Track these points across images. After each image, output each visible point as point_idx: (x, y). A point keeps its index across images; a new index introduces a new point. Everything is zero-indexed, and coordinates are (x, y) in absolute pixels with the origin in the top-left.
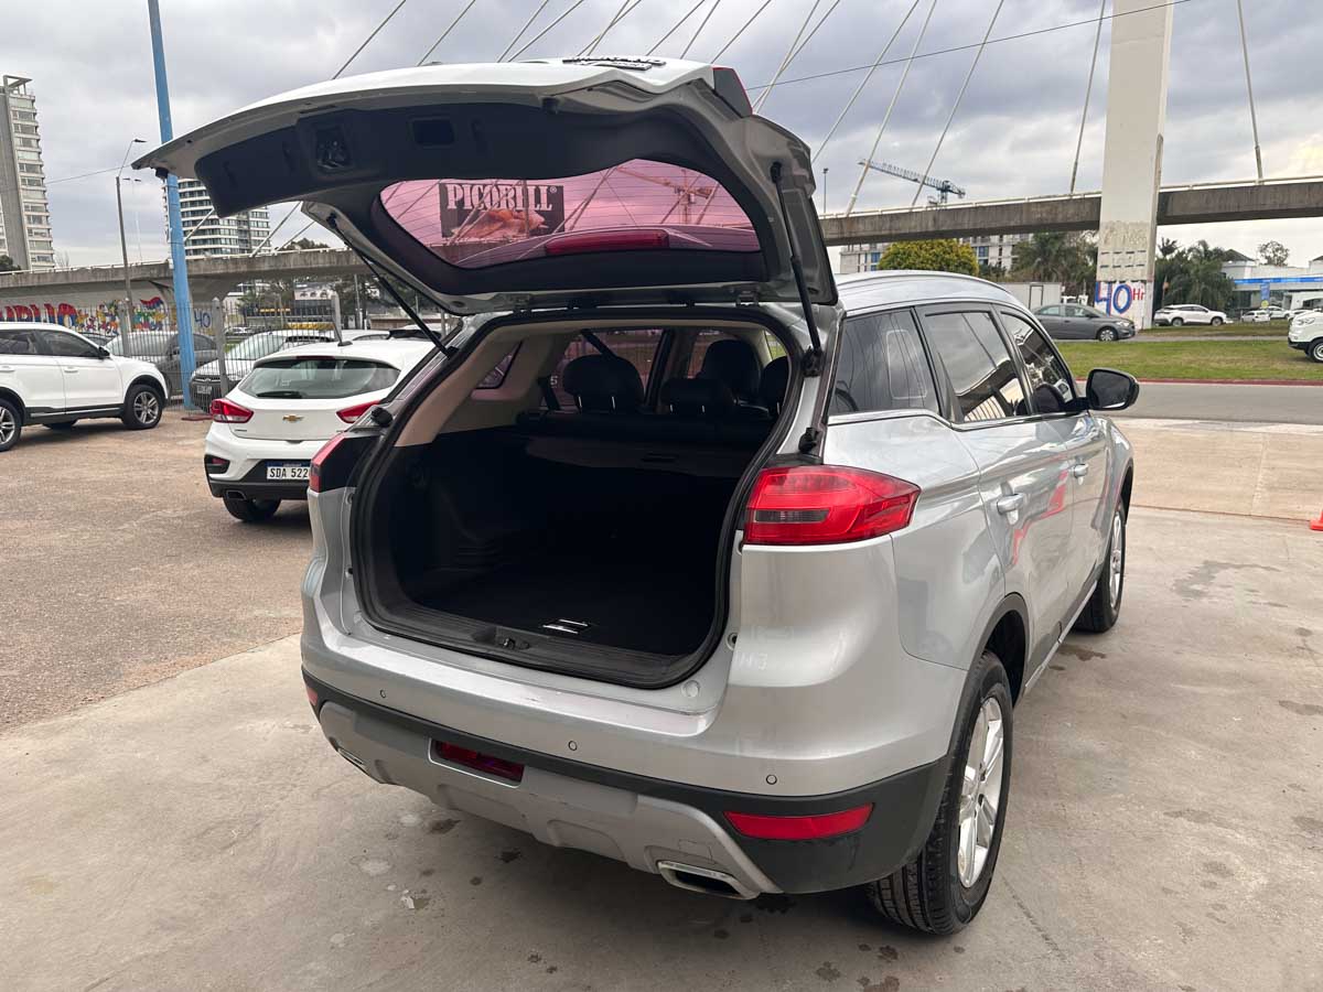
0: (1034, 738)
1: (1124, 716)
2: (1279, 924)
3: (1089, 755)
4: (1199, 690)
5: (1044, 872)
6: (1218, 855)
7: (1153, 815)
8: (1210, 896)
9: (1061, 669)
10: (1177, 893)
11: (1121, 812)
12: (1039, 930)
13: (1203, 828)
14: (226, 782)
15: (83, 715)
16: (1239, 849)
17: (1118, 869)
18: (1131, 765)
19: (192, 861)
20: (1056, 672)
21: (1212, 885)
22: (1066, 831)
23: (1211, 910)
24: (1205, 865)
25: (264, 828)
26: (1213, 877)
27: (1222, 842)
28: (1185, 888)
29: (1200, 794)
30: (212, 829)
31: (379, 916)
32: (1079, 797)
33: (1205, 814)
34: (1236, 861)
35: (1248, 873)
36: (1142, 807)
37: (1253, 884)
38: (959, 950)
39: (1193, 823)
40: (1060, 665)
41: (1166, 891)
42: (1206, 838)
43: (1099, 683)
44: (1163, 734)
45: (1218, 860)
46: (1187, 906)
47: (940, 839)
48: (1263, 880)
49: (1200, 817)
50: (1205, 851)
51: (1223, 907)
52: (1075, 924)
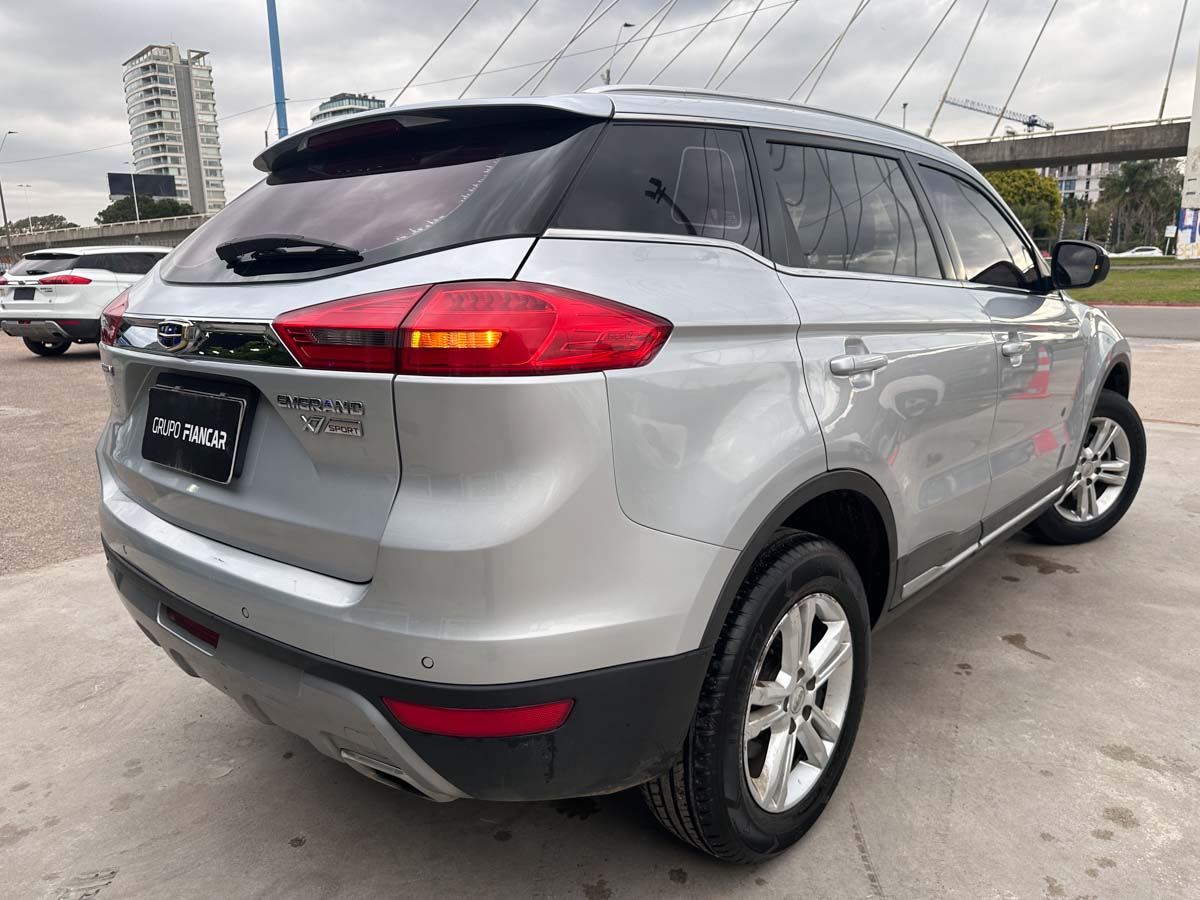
0: (953, 650)
1: (1069, 634)
2: (1180, 893)
3: (1011, 674)
4: (1171, 610)
5: (903, 800)
6: (1125, 800)
7: (1062, 747)
8: (1101, 848)
9: (1016, 580)
10: (1058, 840)
11: (1024, 740)
12: (868, 868)
13: (1119, 766)
14: (120, 640)
15: (41, 572)
16: (1157, 794)
17: (995, 805)
18: (1058, 687)
19: (43, 712)
20: (1007, 582)
21: (1106, 836)
22: (949, 756)
23: (1095, 866)
24: (1107, 810)
25: (125, 686)
26: (1111, 826)
27: (1139, 785)
28: (1070, 836)
29: (1131, 726)
30: (79, 683)
31: (174, 782)
32: (980, 719)
33: (1128, 750)
34: (1148, 809)
35: (1159, 825)
36: (1052, 737)
37: (1160, 840)
38: (760, 882)
39: (1109, 759)
40: (1015, 575)
41: (1045, 837)
42: (1119, 778)
43: (1054, 596)
44: (1110, 655)
45: (1128, 806)
46: (1066, 859)
47: (709, 754)
48: (1176, 836)
49: (1121, 754)
50: (1113, 793)
51: (1111, 864)
52: (915, 866)
